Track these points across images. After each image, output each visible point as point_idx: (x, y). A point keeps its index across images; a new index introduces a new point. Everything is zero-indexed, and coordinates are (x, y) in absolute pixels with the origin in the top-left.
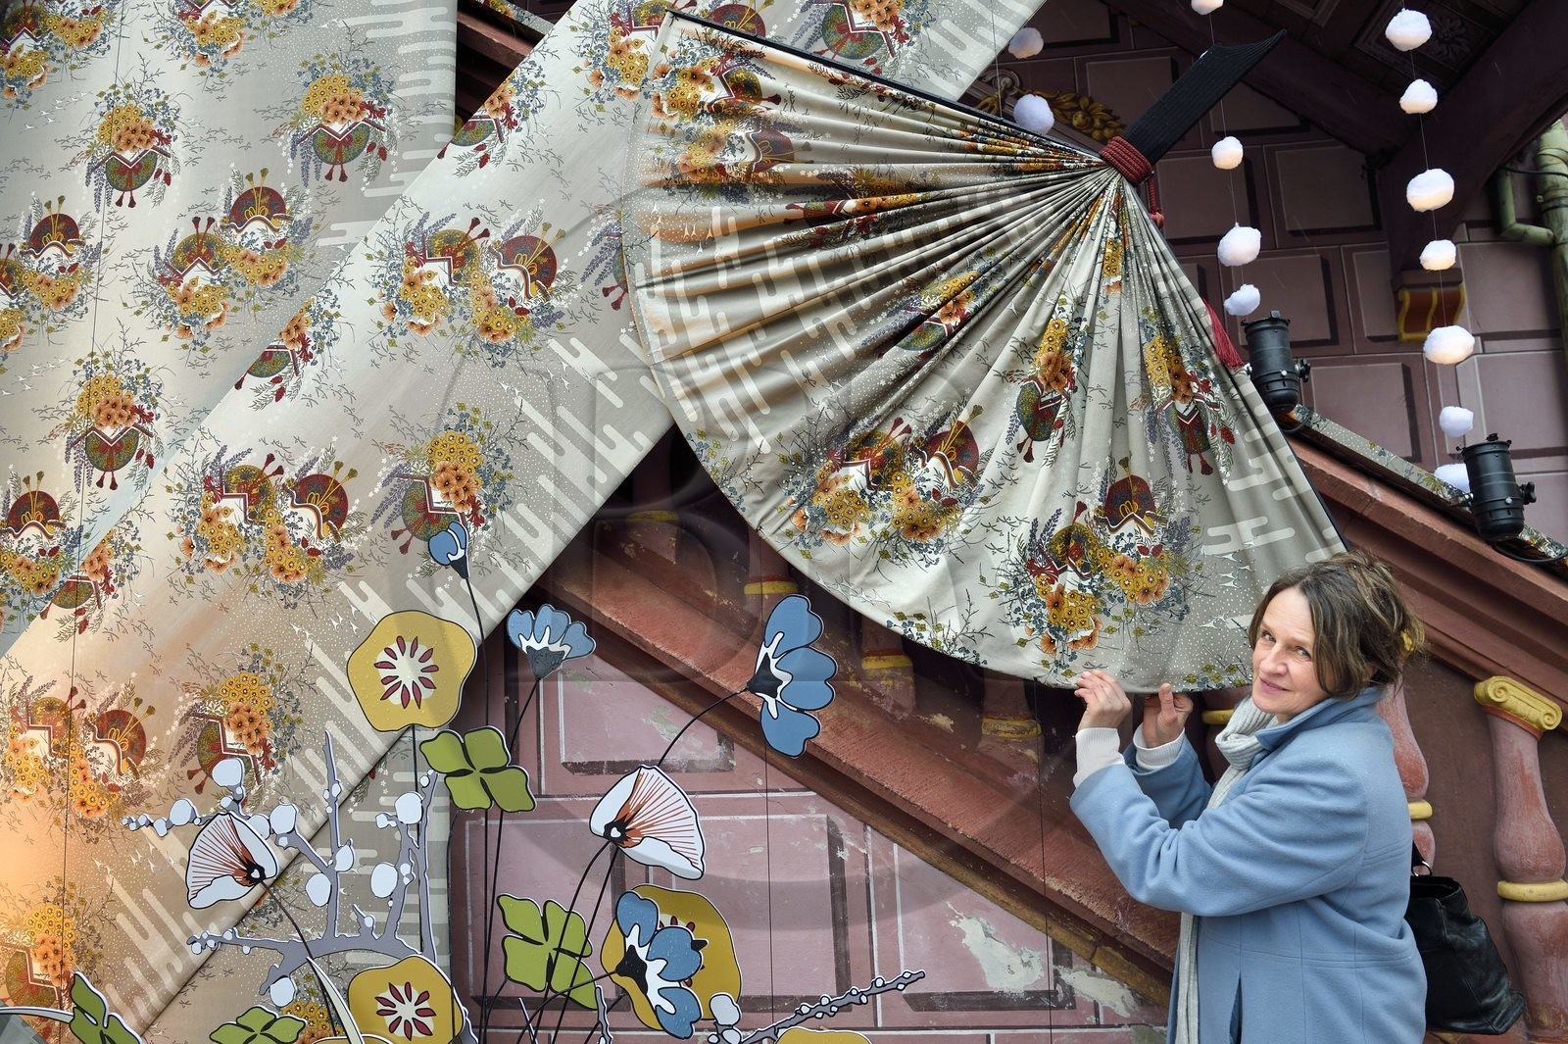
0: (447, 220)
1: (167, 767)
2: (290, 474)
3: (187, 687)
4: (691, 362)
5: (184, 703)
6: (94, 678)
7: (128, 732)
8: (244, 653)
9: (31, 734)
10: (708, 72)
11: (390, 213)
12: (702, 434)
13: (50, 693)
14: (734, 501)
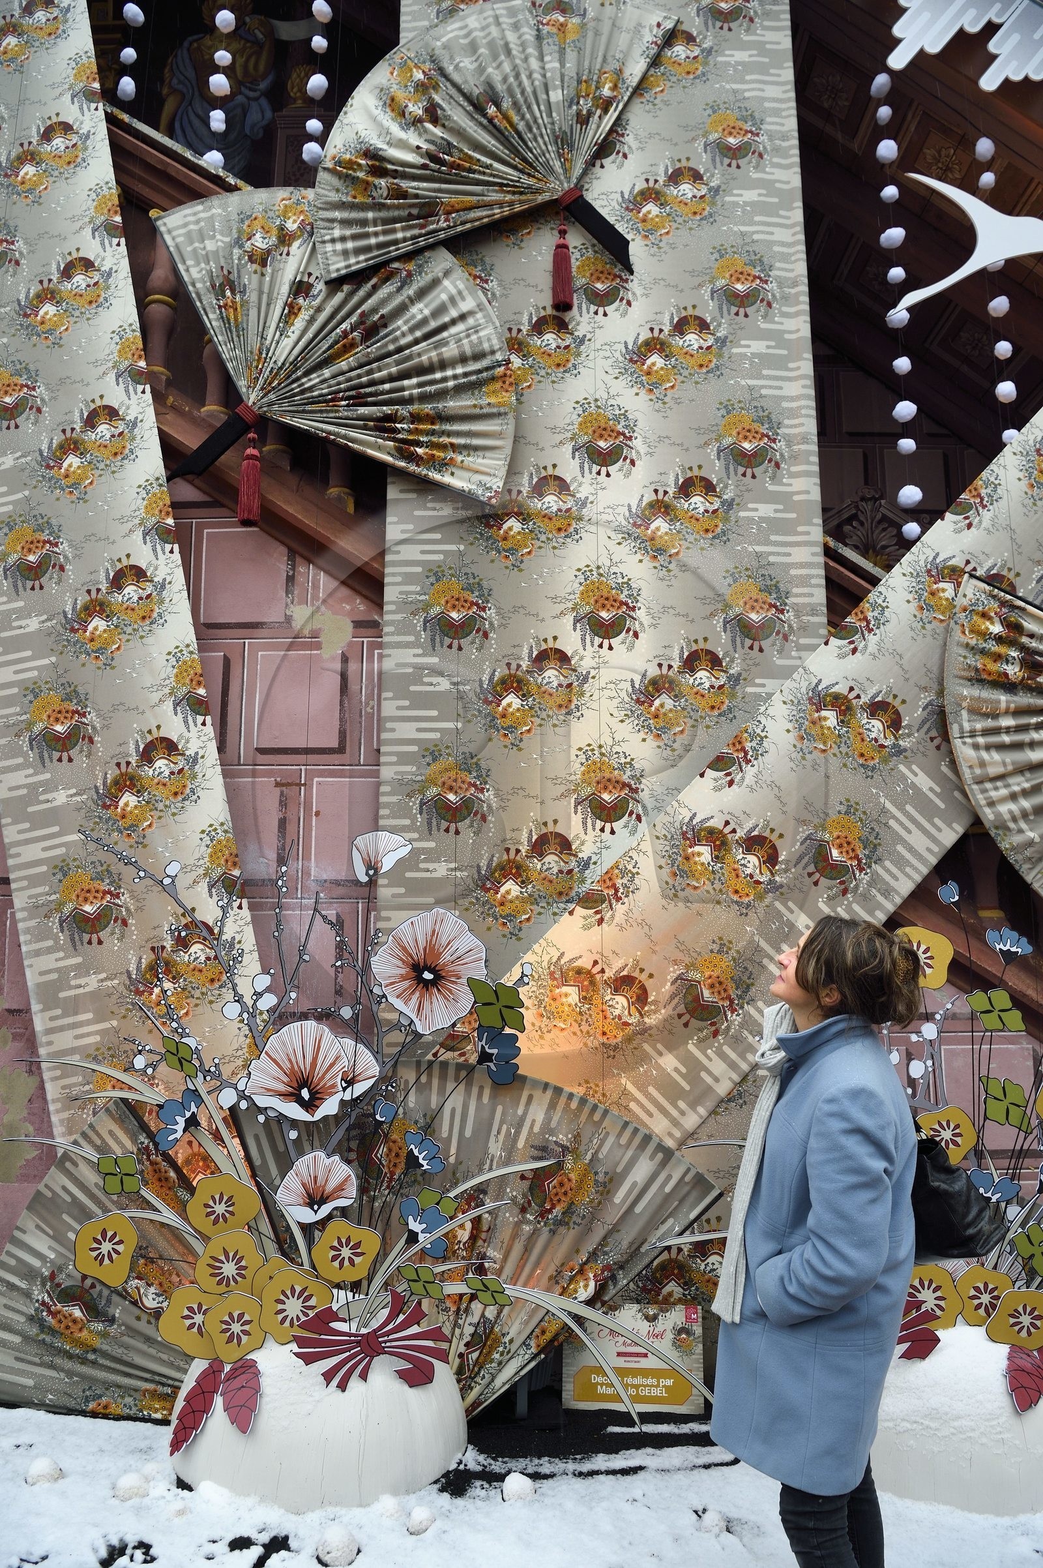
0: (833, 685)
1: (663, 1011)
2: (741, 833)
3: (675, 962)
4: (988, 785)
5: (674, 972)
6: (610, 955)
7: (635, 989)
8: (714, 942)
9: (565, 989)
10: (992, 614)
11: (795, 676)
12: (997, 828)
13: (578, 963)
14: (1017, 867)
